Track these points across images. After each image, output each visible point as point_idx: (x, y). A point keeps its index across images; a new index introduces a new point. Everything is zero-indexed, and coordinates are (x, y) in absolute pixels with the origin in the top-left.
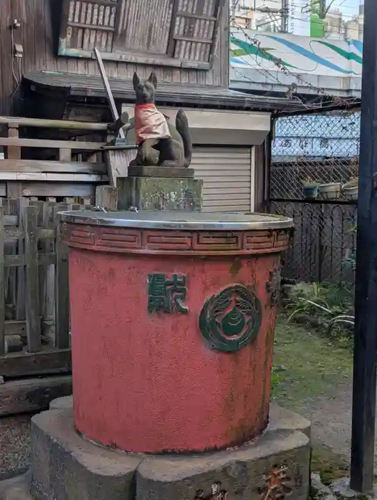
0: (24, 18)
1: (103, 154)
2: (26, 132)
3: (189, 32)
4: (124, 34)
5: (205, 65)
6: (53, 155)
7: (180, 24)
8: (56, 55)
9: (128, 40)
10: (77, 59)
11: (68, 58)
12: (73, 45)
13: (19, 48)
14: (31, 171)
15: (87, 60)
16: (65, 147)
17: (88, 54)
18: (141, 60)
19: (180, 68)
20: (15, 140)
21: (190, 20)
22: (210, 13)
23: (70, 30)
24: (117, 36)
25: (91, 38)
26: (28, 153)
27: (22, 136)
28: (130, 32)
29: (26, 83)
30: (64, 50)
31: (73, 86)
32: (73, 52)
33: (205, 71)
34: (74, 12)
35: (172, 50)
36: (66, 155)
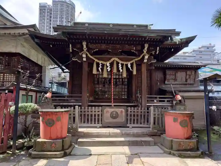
0: (159, 78)
1: (172, 101)
2: (160, 98)
3: (189, 78)
5: (194, 83)
6: (164, 101)
7: (188, 77)
8: (164, 82)
9: (178, 80)
13: (159, 83)
14: (161, 104)
15: (170, 84)
16: (166, 100)
17: (170, 83)
18: (181, 83)
19: (188, 84)
20: (158, 99)
21: (190, 75)
22: (194, 73)
23: (167, 80)
24: (175, 80)
25: (171, 80)
26: (160, 101)
29: (160, 89)
30: (166, 83)
31: (167, 90)
32: (168, 83)
34: (168, 77)
35: (186, 80)
36: (166, 101)
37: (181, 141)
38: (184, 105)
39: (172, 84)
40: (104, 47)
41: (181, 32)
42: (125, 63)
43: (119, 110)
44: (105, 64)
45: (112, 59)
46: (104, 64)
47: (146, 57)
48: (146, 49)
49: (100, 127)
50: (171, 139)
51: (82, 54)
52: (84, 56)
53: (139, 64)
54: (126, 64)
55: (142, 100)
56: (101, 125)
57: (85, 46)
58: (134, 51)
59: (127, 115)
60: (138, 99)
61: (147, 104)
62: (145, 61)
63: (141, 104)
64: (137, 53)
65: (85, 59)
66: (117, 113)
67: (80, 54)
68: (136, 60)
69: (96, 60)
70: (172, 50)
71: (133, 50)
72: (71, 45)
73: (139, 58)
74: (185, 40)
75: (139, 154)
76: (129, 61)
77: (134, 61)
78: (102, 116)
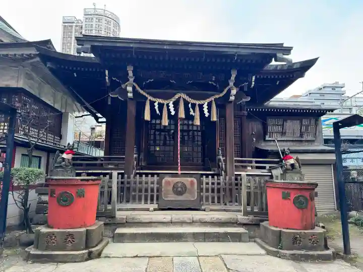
0: (256, 131)
2: (257, 162)
4: (285, 133)
5: (314, 139)
6: (264, 168)
7: (304, 129)
8: (265, 140)
9: (287, 134)
10: (271, 141)
12: (270, 137)
13: (254, 139)
14: (258, 172)
15: (274, 141)
16: (267, 166)
17: (274, 139)
18: (292, 139)
19: (305, 141)
20: (254, 164)
21: (307, 126)
23: (268, 134)
25: (275, 135)
26: (258, 168)
28: (287, 131)
29: (256, 148)
30: (267, 138)
31: (269, 149)
32: (270, 139)
33: (314, 141)
34: (270, 128)
35: (301, 135)
36: (268, 168)
37: (297, 234)
38: (300, 173)
39: (278, 141)
40: (162, 75)
41: (292, 47)
42: (197, 102)
43: (187, 180)
44: (165, 104)
45: (176, 96)
46: (163, 104)
47: (234, 92)
48: (233, 78)
49: (155, 210)
50: (278, 229)
51: (127, 85)
52: (130, 89)
53: (222, 105)
54: (199, 105)
55: (226, 165)
56: (156, 206)
57: (131, 74)
58: (213, 83)
59: (201, 190)
60: (220, 164)
61: (236, 171)
62: (232, 98)
63: (225, 172)
64: (218, 86)
65: (130, 95)
66: (183, 184)
67: (123, 86)
68: (217, 96)
69: (150, 98)
70: (278, 83)
71: (211, 81)
72: (107, 72)
73: (221, 95)
74: (298, 66)
75: (223, 256)
76: (204, 99)
77: (213, 99)
78: (158, 191)
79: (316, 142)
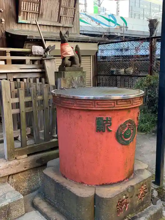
0: (4, 8)
1: (41, 61)
2: (13, 54)
3: (65, 14)
4: (42, 14)
5: (72, 25)
6: (23, 62)
7: (62, 11)
8: (17, 22)
9: (44, 16)
10: (25, 24)
11: (22, 23)
12: (24, 19)
13: (3, 20)
15: (29, 24)
16: (28, 59)
17: (29, 22)
18: (49, 24)
19: (62, 27)
20: (9, 57)
21: (66, 9)
22: (73, 6)
23: (22, 13)
24: (39, 15)
25: (30, 16)
26: (14, 62)
27: (11, 55)
28: (44, 13)
29: (7, 33)
30: (20, 20)
32: (23, 21)
33: (71, 28)
34: (23, 5)
35: (59, 20)
36: (28, 62)
37: (123, 194)
38: (80, 69)
39: (39, 25)
50: (91, 193)
79: (73, 29)
